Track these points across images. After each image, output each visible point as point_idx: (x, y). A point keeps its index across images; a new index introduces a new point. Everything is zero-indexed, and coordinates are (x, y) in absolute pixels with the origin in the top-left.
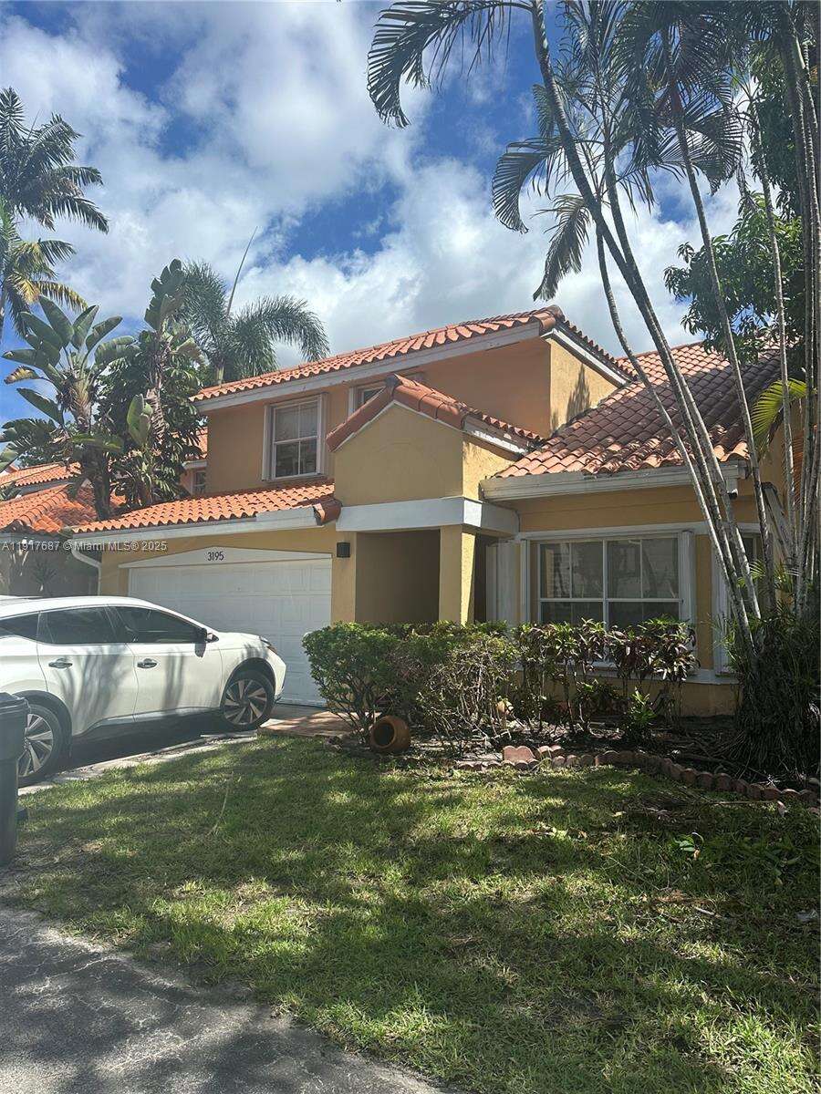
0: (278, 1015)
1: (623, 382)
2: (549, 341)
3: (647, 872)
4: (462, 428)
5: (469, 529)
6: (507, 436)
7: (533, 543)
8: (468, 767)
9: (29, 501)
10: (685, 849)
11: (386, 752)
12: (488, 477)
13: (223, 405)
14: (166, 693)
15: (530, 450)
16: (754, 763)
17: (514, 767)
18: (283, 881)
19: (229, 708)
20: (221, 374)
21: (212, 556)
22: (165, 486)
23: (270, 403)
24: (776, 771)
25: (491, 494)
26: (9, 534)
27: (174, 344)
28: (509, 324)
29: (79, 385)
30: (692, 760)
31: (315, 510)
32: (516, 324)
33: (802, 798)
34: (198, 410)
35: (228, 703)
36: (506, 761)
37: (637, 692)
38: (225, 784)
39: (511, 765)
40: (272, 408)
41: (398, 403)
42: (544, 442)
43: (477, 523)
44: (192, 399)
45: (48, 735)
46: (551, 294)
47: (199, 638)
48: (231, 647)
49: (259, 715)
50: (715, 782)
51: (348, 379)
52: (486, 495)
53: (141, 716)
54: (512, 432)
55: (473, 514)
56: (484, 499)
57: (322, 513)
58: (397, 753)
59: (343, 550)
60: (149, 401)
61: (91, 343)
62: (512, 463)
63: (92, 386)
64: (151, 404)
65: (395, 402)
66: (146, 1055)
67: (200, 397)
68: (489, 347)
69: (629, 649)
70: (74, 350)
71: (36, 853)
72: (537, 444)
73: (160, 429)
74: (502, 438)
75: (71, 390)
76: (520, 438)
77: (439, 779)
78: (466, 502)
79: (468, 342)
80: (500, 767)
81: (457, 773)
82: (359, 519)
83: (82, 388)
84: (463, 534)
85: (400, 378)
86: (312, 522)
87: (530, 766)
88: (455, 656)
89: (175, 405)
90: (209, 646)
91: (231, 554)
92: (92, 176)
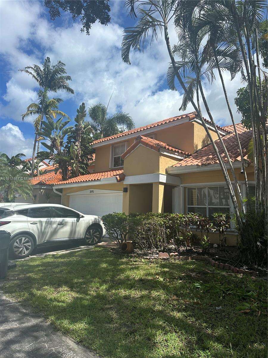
0: (47, 321)
1: (224, 134)
2: (193, 122)
3: (181, 292)
4: (159, 152)
5: (162, 183)
6: (176, 153)
7: (185, 188)
8: (147, 259)
9: (47, 175)
10: (197, 286)
11: (124, 253)
12: (169, 167)
13: (99, 146)
14: (70, 233)
15: (185, 158)
16: (241, 262)
17: (162, 259)
18: (72, 287)
19: (87, 238)
20: (102, 136)
21: (91, 192)
22: (81, 170)
23: (113, 145)
24: (247, 264)
25: (170, 172)
26: (39, 185)
27: (84, 128)
28: (180, 118)
29: (57, 141)
30: (220, 259)
31: (116, 178)
32: (182, 118)
33: (251, 273)
34: (92, 147)
35: (87, 236)
36: (159, 257)
37: (205, 237)
38: (74, 260)
39: (160, 258)
40: (113, 146)
41: (141, 144)
42: (190, 155)
43: (165, 181)
44: (90, 144)
45: (30, 244)
46: (185, 109)
47: (78, 217)
48: (88, 219)
49: (97, 240)
50: (224, 267)
51: (133, 137)
52: (168, 172)
53: (58, 239)
54: (178, 152)
55: (163, 179)
56: (168, 174)
57: (119, 178)
58: (128, 253)
59: (125, 190)
60: (76, 146)
61: (61, 128)
62: (178, 162)
63: (61, 141)
64: (77, 147)
65: (140, 144)
66: (6, 328)
67: (92, 144)
68: (174, 125)
69: (199, 222)
70: (56, 131)
71: (13, 276)
72: (188, 156)
73: (80, 153)
74: (174, 154)
75: (55, 143)
76: (181, 154)
77: (136, 261)
78: (160, 175)
79: (167, 124)
80: (157, 259)
81: (143, 260)
82: (130, 180)
83: (58, 141)
84: (159, 185)
85: (142, 136)
86: (116, 181)
87: (167, 259)
88: (144, 223)
89: (85, 146)
90: (81, 219)
91: (96, 191)
92: (69, 78)
